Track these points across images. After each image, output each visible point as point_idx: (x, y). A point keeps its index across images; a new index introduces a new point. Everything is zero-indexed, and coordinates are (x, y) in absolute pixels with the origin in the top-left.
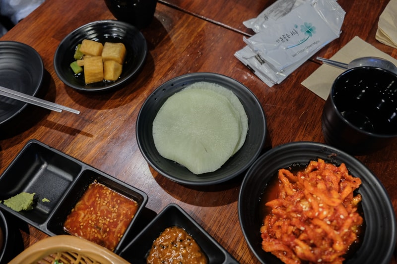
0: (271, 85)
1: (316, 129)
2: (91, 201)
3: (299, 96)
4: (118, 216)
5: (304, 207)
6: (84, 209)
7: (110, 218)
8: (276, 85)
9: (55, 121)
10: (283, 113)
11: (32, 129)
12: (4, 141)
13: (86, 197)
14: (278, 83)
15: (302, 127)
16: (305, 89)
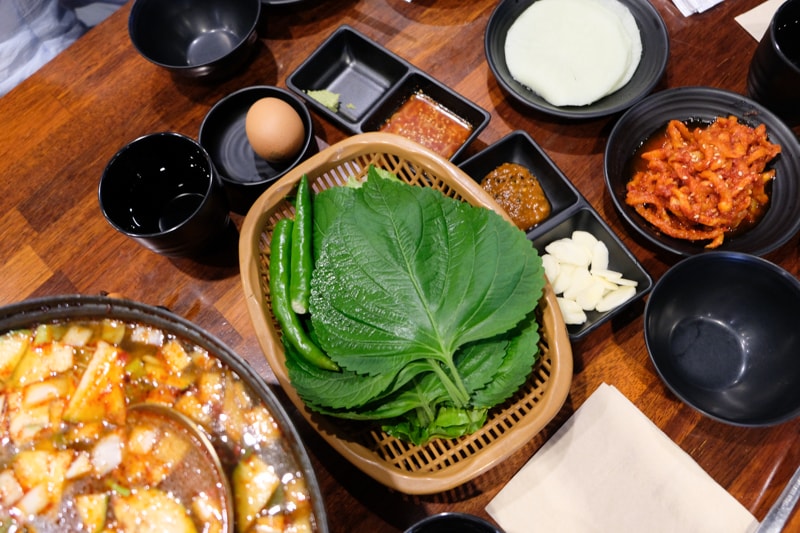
0: (687, 13)
1: (738, 85)
2: (412, 114)
3: (726, 37)
4: (445, 138)
5: (694, 156)
6: (402, 123)
7: (435, 138)
8: (696, 15)
9: (367, 13)
10: (694, 56)
11: (333, 18)
12: (296, 28)
13: (406, 110)
14: (700, 11)
15: (718, 79)
16: (739, 28)
